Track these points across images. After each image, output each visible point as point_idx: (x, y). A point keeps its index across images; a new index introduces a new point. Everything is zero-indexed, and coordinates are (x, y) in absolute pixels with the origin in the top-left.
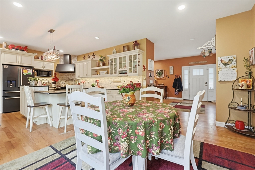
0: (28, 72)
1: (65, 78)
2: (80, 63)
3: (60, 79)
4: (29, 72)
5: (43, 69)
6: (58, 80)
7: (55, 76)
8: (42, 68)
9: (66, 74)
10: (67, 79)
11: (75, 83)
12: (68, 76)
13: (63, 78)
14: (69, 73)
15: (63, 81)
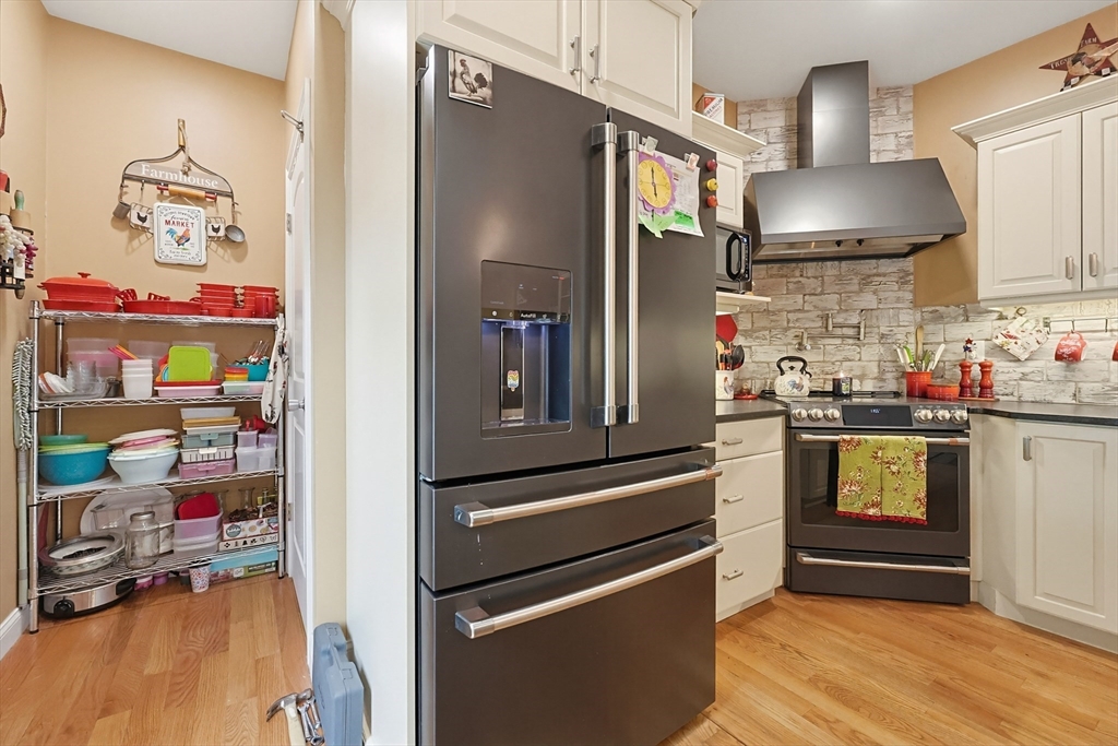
1: (793, 316)
3: (743, 324)
4: (678, 205)
6: (734, 331)
9: (800, 279)
10: (807, 319)
11: (906, 359)
12: (822, 293)
13: (774, 313)
14: (829, 264)
15: (767, 342)
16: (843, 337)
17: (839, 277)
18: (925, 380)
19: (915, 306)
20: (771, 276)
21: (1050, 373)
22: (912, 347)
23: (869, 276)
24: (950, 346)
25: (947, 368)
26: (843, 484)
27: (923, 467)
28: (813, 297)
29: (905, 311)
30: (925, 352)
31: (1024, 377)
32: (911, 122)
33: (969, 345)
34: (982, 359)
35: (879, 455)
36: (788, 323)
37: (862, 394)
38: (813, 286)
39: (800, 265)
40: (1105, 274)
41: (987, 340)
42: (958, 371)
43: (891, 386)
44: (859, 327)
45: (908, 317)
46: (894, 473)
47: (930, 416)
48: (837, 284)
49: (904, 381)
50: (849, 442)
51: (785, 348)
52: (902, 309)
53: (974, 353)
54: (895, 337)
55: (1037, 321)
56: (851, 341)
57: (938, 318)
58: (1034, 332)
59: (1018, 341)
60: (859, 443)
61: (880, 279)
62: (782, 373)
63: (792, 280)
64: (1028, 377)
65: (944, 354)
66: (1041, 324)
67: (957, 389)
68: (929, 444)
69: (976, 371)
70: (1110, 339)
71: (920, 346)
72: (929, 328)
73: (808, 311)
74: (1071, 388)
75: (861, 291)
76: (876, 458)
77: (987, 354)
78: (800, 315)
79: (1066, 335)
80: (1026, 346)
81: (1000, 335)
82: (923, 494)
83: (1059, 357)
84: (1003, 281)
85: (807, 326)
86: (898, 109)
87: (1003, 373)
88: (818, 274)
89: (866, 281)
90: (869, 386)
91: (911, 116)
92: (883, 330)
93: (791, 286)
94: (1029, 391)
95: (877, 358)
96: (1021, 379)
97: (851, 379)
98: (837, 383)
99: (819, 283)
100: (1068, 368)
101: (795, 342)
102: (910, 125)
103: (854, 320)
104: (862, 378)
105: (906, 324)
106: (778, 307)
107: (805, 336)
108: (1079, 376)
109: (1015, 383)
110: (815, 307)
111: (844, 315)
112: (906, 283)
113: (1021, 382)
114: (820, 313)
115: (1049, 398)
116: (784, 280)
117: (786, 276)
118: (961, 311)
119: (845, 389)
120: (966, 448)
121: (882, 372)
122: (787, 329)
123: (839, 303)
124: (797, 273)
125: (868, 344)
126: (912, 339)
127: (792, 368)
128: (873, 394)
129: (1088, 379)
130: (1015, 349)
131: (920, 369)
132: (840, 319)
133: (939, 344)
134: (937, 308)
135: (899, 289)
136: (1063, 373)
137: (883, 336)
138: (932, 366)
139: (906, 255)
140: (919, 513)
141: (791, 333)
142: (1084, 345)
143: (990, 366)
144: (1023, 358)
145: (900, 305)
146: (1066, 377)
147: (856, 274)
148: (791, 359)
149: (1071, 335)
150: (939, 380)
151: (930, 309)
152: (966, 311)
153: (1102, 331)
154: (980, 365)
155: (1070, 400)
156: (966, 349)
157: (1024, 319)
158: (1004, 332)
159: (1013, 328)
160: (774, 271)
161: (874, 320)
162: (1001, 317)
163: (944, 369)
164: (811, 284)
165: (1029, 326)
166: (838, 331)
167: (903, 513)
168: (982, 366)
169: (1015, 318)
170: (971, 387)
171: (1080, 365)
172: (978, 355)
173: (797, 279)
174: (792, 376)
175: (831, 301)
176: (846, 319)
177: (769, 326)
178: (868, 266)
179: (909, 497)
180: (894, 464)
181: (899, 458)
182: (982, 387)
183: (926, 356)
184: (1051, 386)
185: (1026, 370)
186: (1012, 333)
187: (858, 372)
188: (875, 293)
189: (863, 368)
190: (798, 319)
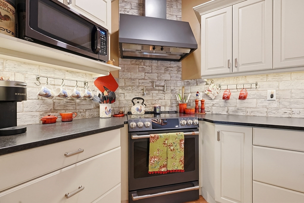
1: (141, 81)
6: (117, 86)
9: (144, 66)
10: (146, 82)
11: (179, 99)
12: (151, 73)
13: (134, 80)
14: (154, 61)
15: (130, 91)
16: (159, 90)
17: (157, 67)
18: (185, 106)
19: (182, 80)
20: (133, 64)
21: (220, 104)
22: (181, 95)
23: (168, 67)
24: (192, 94)
25: (191, 102)
26: (151, 158)
27: (183, 146)
28: (148, 74)
29: (179, 81)
30: (185, 96)
31: (213, 105)
32: (181, 12)
33: (198, 94)
34: (201, 99)
35: (166, 142)
36: (139, 84)
37: (165, 112)
38: (148, 70)
39: (144, 61)
40: (239, 67)
41: (203, 92)
42: (194, 103)
43: (175, 109)
44: (164, 87)
45: (180, 84)
46: (172, 150)
47: (185, 122)
48: (157, 70)
49: (179, 107)
50: (153, 138)
51: (138, 94)
52: (178, 80)
53: (199, 97)
54: (176, 91)
55: (217, 85)
56: (162, 92)
57: (189, 84)
58: (216, 89)
59: (212, 92)
60: (158, 138)
61: (171, 69)
62: (134, 104)
63: (140, 66)
64: (214, 105)
65: (190, 97)
66: (218, 86)
67: (194, 110)
68: (185, 136)
69: (200, 103)
70: (237, 92)
71: (183, 94)
72: (186, 88)
73: (147, 79)
74: (226, 109)
75: (165, 73)
76: (165, 144)
77: (203, 97)
78: (143, 81)
79: (225, 90)
80: (214, 94)
81: (207, 90)
82: (182, 159)
83: (224, 98)
84: (209, 69)
85: (146, 85)
86: (177, 7)
87: (208, 104)
88: (150, 65)
89: (167, 69)
90: (167, 109)
91: (181, 10)
92: (172, 88)
93: (140, 69)
94: (215, 110)
95: (170, 99)
96: (212, 106)
97: (160, 107)
98: (155, 108)
99: (151, 69)
100: (225, 102)
101: (142, 92)
102: (180, 14)
103: (163, 84)
104: (165, 106)
105: (179, 86)
106: (135, 77)
107: (145, 89)
108: (229, 105)
109: (210, 107)
110: (149, 78)
111: (159, 82)
112: (179, 71)
113: (212, 107)
114: (151, 80)
115: (220, 113)
116: (138, 66)
117: (138, 65)
118: (195, 82)
119: (158, 111)
120: (197, 136)
121: (172, 104)
122: (138, 87)
123: (158, 77)
124: (142, 64)
125: (167, 93)
126: (181, 92)
127: (138, 102)
128: (169, 112)
129: (231, 106)
130: (211, 95)
131: (183, 102)
132: (157, 83)
133: (189, 93)
134: (189, 80)
135: (177, 73)
136: (224, 104)
137: (172, 90)
138: (187, 102)
139: (179, 60)
140: (181, 167)
141: (141, 88)
142: (230, 94)
143: (204, 101)
144: (213, 98)
145: (177, 79)
146: (225, 105)
147: (163, 66)
148: (139, 98)
149: (227, 90)
150: (189, 106)
151: (187, 81)
152: (197, 82)
153: (235, 89)
154: (201, 101)
155: (226, 113)
156: (197, 95)
157: (213, 85)
158: (208, 89)
159: (210, 88)
161: (169, 84)
162: (207, 84)
163: (190, 102)
164: (148, 69)
165: (215, 87)
166: (157, 88)
167: (175, 168)
168: (202, 101)
169: (211, 84)
170: (198, 109)
171: (229, 101)
172: (200, 98)
173: (142, 66)
174: (138, 106)
175: (155, 76)
176: (160, 83)
177: (131, 85)
178: (167, 63)
179: (178, 160)
180: (172, 146)
181: (174, 143)
182: (202, 109)
183: (185, 98)
184: (221, 109)
185: (214, 103)
186: (210, 90)
187: (164, 104)
188: (169, 74)
189: (166, 102)
190: (143, 83)
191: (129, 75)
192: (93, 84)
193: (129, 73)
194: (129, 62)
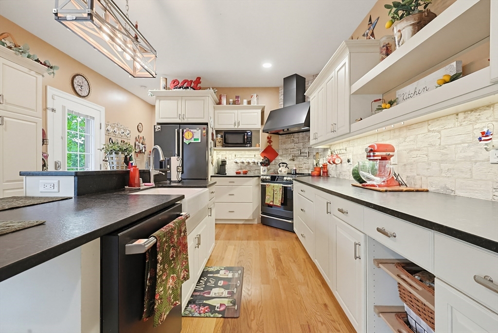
0: (193, 137)
1: (292, 150)
2: (323, 85)
3: (280, 153)
4: (195, 138)
5: (236, 127)
6: (277, 155)
7: (269, 144)
8: (235, 125)
9: (293, 139)
12: (299, 143)
13: (287, 149)
14: (300, 133)
16: (304, 156)
17: (303, 137)
26: (267, 196)
27: (281, 192)
28: (296, 144)
35: (273, 189)
44: (307, 153)
46: (276, 194)
50: (268, 185)
56: (306, 158)
60: (270, 185)
62: (280, 167)
73: (295, 148)
78: (293, 150)
93: (291, 141)
99: (298, 140)
104: (308, 169)
106: (288, 147)
111: (304, 149)
117: (290, 138)
122: (290, 154)
123: (303, 146)
124: (293, 137)
125: (310, 158)
127: (283, 166)
132: (303, 151)
137: (314, 156)
148: (283, 163)
160: (287, 137)
161: (312, 151)
164: (296, 140)
166: (303, 154)
167: (277, 204)
168: (324, 165)
175: (301, 145)
179: (279, 200)
181: (277, 190)
189: (309, 166)
190: (293, 151)
191: (284, 146)
192: (260, 155)
193: (285, 145)
194: (285, 137)
